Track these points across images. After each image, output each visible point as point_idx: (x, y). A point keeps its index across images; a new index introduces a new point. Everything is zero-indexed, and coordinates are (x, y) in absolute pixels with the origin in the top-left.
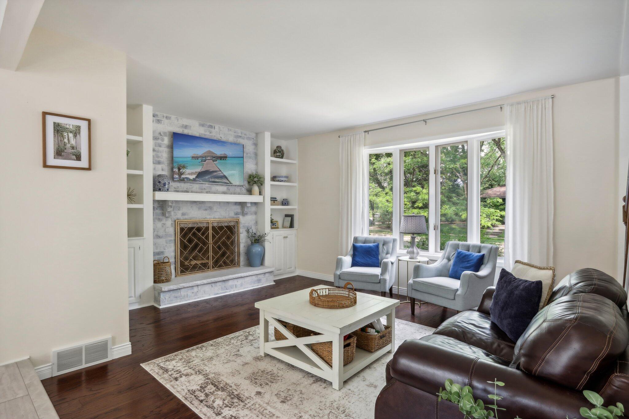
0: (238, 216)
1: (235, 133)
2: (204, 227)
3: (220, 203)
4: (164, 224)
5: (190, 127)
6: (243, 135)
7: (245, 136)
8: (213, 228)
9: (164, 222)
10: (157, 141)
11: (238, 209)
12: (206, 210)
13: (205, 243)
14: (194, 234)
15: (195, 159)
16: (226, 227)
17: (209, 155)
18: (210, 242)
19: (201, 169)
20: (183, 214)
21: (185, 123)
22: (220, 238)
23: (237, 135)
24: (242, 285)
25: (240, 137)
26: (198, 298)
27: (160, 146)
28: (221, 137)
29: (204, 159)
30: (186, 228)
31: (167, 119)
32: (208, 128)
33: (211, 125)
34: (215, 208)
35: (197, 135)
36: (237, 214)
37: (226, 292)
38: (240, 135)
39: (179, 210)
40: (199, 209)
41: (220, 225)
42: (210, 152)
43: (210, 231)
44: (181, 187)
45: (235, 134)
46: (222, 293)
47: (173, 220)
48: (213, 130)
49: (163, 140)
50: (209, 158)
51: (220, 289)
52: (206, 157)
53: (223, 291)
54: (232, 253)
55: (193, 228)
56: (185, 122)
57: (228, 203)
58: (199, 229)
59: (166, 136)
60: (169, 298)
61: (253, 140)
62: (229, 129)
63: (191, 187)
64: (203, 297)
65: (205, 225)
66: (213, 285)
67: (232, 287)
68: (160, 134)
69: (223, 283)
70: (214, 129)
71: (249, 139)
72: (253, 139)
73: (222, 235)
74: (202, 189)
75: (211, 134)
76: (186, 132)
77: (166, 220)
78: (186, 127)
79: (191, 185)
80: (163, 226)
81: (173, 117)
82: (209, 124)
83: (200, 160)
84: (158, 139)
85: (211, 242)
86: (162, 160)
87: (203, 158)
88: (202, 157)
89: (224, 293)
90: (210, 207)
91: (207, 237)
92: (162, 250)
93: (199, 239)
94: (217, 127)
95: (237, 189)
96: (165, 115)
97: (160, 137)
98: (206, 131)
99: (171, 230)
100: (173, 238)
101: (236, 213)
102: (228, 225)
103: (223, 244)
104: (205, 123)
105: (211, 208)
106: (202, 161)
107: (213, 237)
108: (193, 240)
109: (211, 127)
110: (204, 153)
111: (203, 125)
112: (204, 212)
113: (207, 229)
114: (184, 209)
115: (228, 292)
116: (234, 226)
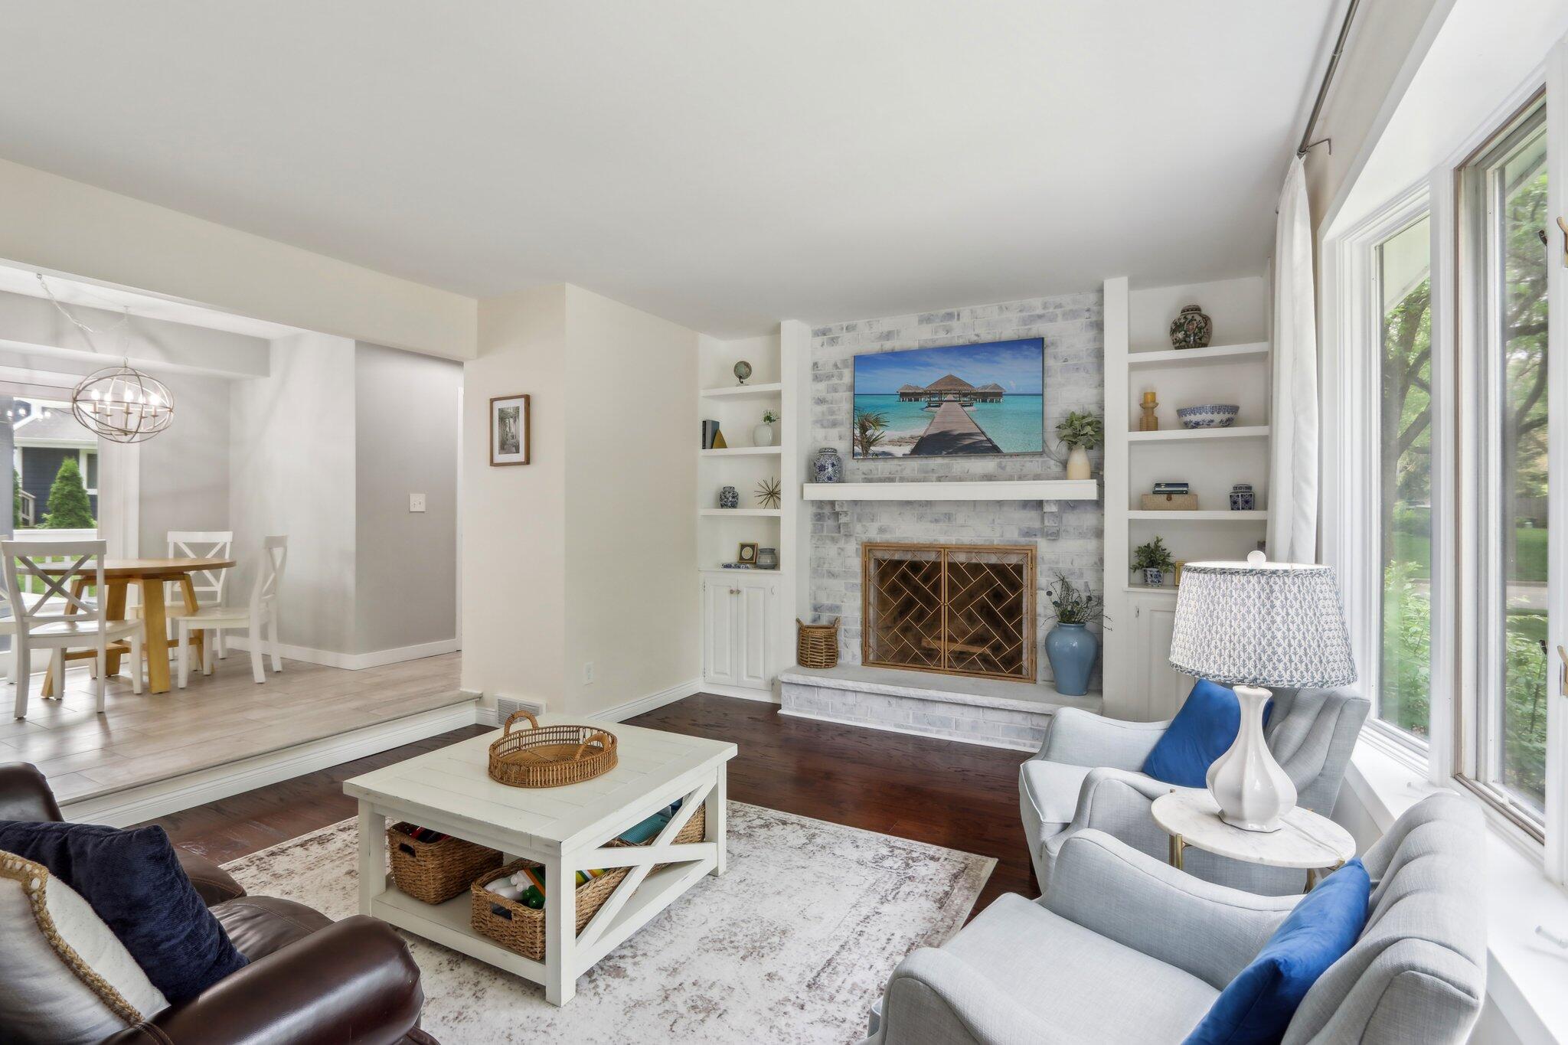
0: (1033, 539)
1: (1020, 311)
2: (928, 562)
3: (975, 503)
4: (842, 549)
5: (898, 332)
6: (1051, 310)
7: (1059, 311)
8: (953, 567)
9: (842, 544)
10: (830, 382)
11: (1030, 519)
12: (937, 521)
13: (930, 602)
14: (904, 577)
15: (911, 400)
16: (993, 567)
17: (949, 387)
18: (943, 601)
19: (927, 429)
20: (881, 530)
21: (886, 329)
22: (971, 595)
23: (1032, 316)
24: (974, 727)
25: (1040, 317)
26: (856, 720)
27: (836, 390)
28: (978, 335)
29: (937, 399)
30: (885, 561)
31: (849, 332)
32: (942, 321)
33: (948, 314)
34: (960, 518)
35: (914, 345)
36: (1028, 533)
37: (926, 730)
38: (1039, 311)
39: (872, 520)
40: (921, 518)
41: (974, 561)
42: (952, 380)
43: (944, 574)
44: (877, 469)
45: (1024, 314)
46: (916, 729)
47: (860, 543)
48: (954, 323)
49: (841, 377)
50: (950, 397)
51: (911, 716)
52: (940, 394)
53: (918, 726)
54: (1012, 639)
55: (900, 563)
56: (886, 324)
57: (1000, 503)
58: (915, 566)
59: (846, 366)
60: (797, 698)
61: (1087, 314)
62: (1001, 308)
63: (899, 468)
64: (866, 721)
65: (932, 557)
66: (894, 701)
67: (944, 723)
68: (836, 366)
69: (920, 705)
70: (958, 319)
71: (1072, 314)
72: (1088, 310)
73: (981, 587)
74: (927, 472)
75: (949, 335)
76: (889, 345)
77: (846, 542)
78: (888, 335)
79: (900, 465)
80: (839, 554)
81: (861, 323)
82: (943, 311)
83: (923, 402)
84: (833, 376)
85: (946, 601)
86: (839, 417)
87: (934, 396)
88: (931, 395)
89: (921, 730)
90: (946, 514)
91: (936, 588)
92: (838, 603)
93: (916, 589)
94: (966, 313)
95: (1028, 464)
96: (845, 324)
97: (835, 372)
98: (936, 332)
99: (855, 563)
100: (859, 580)
101: (1026, 530)
102: (999, 562)
103: (980, 613)
104: (932, 313)
105: (949, 517)
106: (930, 406)
107: (953, 589)
108: (901, 591)
109: (950, 316)
110: (937, 383)
111: (928, 320)
112: (933, 526)
113: (936, 566)
114: (885, 519)
115: (931, 732)
116: (1018, 569)
